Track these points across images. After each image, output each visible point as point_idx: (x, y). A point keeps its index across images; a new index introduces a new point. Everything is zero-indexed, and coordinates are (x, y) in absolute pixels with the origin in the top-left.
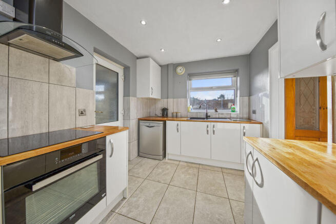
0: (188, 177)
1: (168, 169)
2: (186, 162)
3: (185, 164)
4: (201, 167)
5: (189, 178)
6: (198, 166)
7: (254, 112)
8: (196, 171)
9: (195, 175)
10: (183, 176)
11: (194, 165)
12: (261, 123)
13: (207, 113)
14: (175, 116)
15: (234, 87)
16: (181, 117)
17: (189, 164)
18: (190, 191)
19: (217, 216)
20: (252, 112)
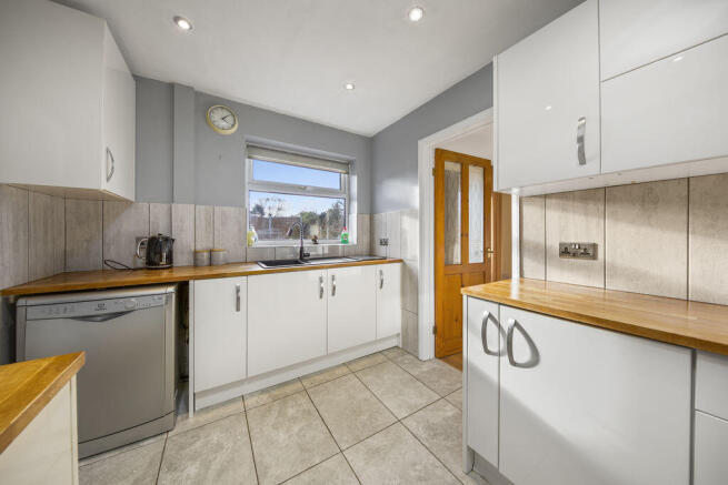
0: (296, 429)
1: (220, 447)
2: (263, 391)
3: (265, 397)
4: (306, 383)
5: (301, 430)
6: (299, 385)
7: (384, 243)
8: (303, 400)
9: (309, 413)
10: (282, 436)
11: (288, 390)
12: (401, 261)
13: (302, 248)
14: (206, 262)
15: (345, 192)
16: (228, 264)
17: (276, 393)
18: (329, 464)
19: (413, 474)
20: (377, 242)
